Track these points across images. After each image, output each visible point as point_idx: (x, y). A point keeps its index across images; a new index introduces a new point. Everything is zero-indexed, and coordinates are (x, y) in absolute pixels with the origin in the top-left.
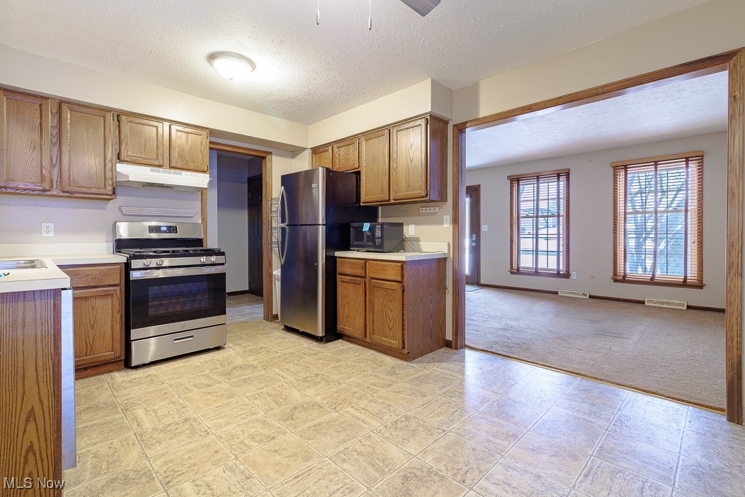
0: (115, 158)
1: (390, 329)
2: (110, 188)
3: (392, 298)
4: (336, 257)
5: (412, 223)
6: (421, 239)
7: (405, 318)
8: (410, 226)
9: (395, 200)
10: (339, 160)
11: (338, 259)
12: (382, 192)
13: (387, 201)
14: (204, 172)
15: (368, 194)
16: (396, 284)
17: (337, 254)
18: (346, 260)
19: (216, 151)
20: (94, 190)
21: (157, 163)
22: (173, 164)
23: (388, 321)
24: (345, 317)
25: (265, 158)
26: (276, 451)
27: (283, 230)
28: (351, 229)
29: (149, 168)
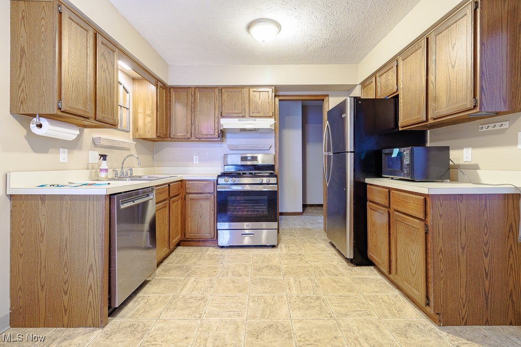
0: (220, 115)
1: (413, 275)
2: (217, 134)
3: (414, 237)
4: (367, 184)
5: (468, 146)
6: (480, 166)
7: (429, 267)
8: (465, 150)
9: (434, 119)
10: (381, 88)
11: (368, 186)
12: (419, 113)
13: (424, 122)
14: (271, 117)
15: (408, 117)
16: (417, 221)
17: (368, 181)
18: (374, 187)
19: (301, 102)
20: (209, 136)
21: (241, 115)
22: (251, 115)
23: (411, 264)
24: (373, 245)
25: (323, 100)
27: (329, 157)
28: (383, 155)
29: (237, 120)
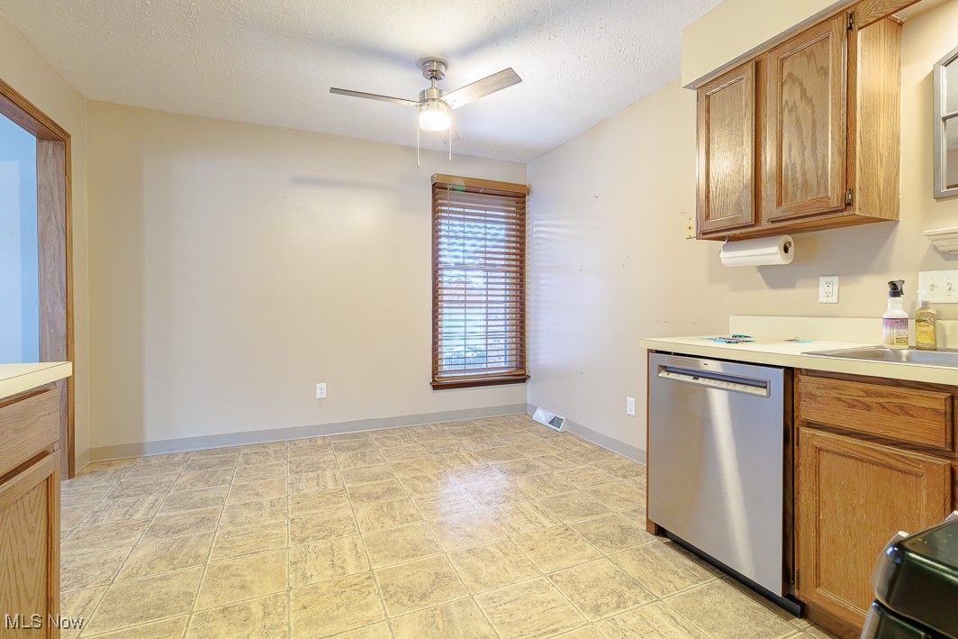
26: (470, 536)
